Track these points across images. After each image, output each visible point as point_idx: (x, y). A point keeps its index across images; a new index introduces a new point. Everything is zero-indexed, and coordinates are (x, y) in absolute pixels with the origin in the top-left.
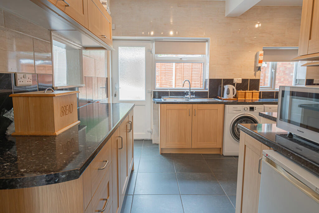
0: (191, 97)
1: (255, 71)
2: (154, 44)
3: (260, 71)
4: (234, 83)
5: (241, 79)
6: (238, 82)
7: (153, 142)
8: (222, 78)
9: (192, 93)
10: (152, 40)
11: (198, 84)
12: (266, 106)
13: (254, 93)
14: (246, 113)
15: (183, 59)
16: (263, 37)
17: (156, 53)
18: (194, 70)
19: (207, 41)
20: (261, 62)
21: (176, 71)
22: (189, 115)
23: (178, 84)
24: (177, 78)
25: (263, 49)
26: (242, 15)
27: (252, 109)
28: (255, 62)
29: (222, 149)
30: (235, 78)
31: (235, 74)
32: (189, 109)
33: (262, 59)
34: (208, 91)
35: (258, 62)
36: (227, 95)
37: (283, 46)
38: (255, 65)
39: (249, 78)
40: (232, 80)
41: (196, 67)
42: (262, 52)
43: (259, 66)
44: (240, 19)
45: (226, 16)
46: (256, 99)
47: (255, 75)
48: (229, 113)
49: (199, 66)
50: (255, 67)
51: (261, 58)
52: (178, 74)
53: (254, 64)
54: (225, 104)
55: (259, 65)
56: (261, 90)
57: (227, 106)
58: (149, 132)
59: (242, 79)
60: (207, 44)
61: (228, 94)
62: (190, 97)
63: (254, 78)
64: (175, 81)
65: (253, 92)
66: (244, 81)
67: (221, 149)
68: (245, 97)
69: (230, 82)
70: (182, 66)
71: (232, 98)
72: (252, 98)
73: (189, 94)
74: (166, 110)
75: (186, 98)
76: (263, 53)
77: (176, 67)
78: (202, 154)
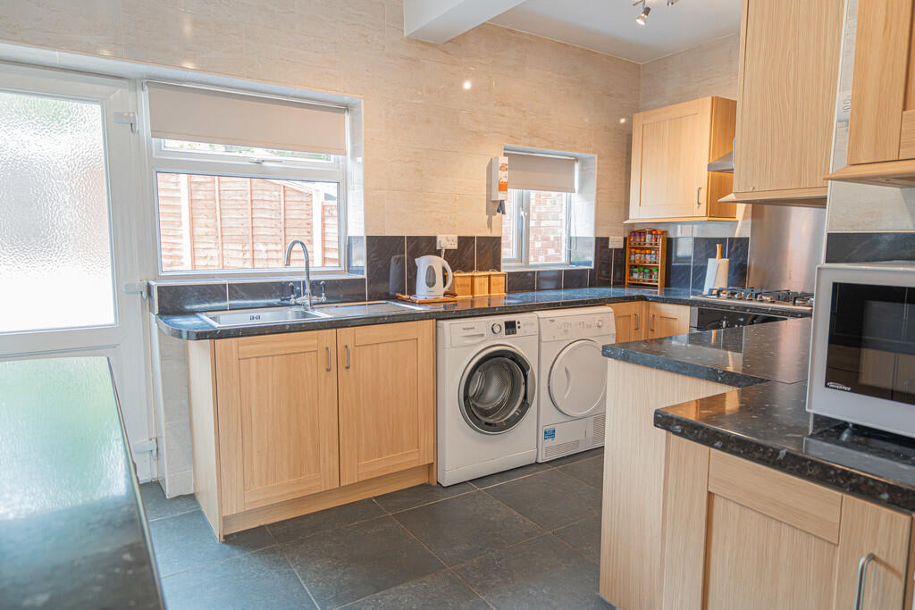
0: (314, 301)
1: (490, 213)
2: (144, 96)
3: (504, 213)
4: (438, 248)
5: (455, 237)
6: (449, 247)
7: (167, 492)
8: (406, 234)
9: (316, 287)
10: (135, 80)
11: (277, 251)
12: (541, 314)
13: (492, 278)
14: (497, 343)
15: (265, 164)
16: (503, 116)
17: (157, 132)
18: (258, 205)
19: (346, 108)
20: (503, 187)
21: (191, 209)
22: (328, 370)
23: (202, 254)
24: (199, 231)
25: (503, 152)
26: (450, 41)
27: (511, 327)
28: (489, 186)
29: (435, 464)
30: (441, 234)
31: (439, 220)
32: (325, 346)
33: (505, 180)
34: (365, 276)
35: (495, 187)
36: (429, 289)
37: (547, 147)
38: (489, 196)
39: (476, 234)
40: (433, 240)
41: (267, 198)
42: (504, 160)
43: (500, 199)
44: (446, 52)
45: (405, 34)
46: (499, 295)
47: (490, 224)
48: (452, 347)
49: (276, 193)
50: (490, 202)
51: (503, 176)
52: (201, 220)
53: (485, 193)
54: (437, 320)
55: (500, 196)
56: (505, 267)
57: (446, 324)
58: (144, 453)
59: (459, 238)
60: (347, 117)
61: (431, 284)
62: (308, 303)
63: (487, 233)
64: (193, 243)
65: (489, 276)
66: (464, 241)
67: (430, 468)
68: (472, 293)
69: (426, 245)
70: (215, 191)
71: (442, 298)
72: (489, 292)
73: (308, 290)
74: (235, 359)
75: (296, 304)
76: (507, 163)
77: (191, 193)
78: (375, 498)
